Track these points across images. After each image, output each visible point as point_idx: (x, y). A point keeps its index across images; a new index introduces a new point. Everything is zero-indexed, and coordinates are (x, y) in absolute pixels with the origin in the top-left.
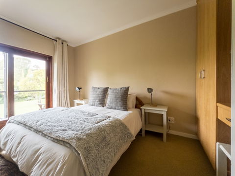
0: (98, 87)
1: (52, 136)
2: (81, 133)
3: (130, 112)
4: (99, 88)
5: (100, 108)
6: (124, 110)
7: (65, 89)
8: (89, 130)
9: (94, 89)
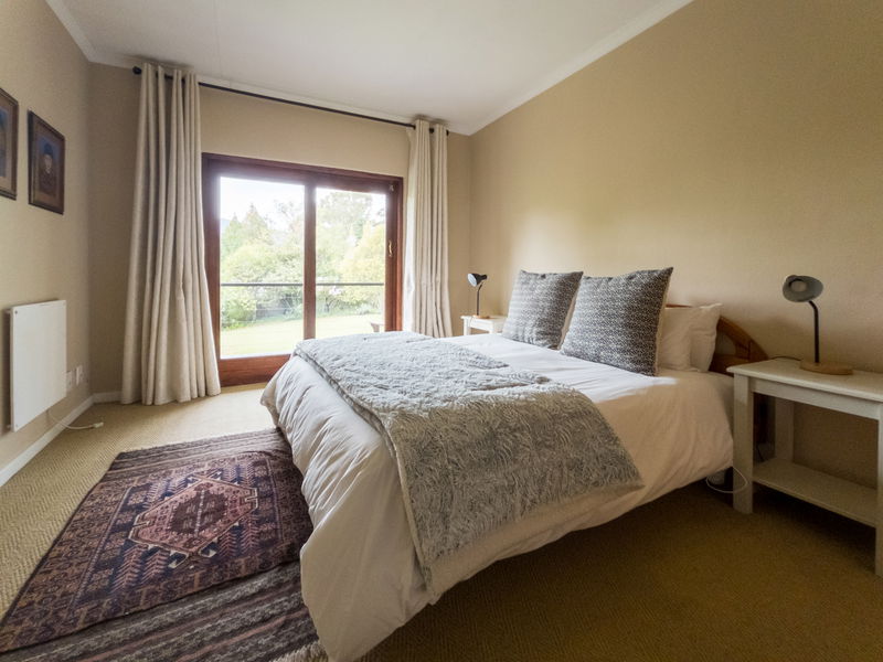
0: (541, 272)
1: (351, 395)
2: (421, 402)
3: (664, 380)
4: (544, 276)
5: (539, 351)
6: (638, 371)
7: (439, 279)
8: (445, 401)
9: (528, 277)
